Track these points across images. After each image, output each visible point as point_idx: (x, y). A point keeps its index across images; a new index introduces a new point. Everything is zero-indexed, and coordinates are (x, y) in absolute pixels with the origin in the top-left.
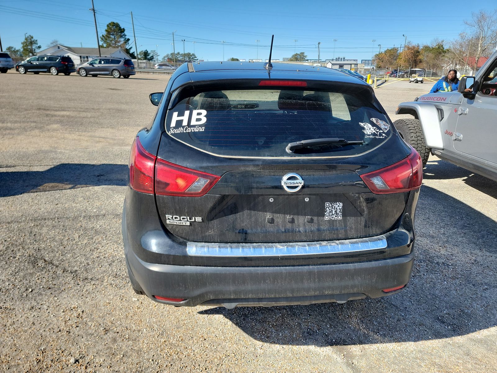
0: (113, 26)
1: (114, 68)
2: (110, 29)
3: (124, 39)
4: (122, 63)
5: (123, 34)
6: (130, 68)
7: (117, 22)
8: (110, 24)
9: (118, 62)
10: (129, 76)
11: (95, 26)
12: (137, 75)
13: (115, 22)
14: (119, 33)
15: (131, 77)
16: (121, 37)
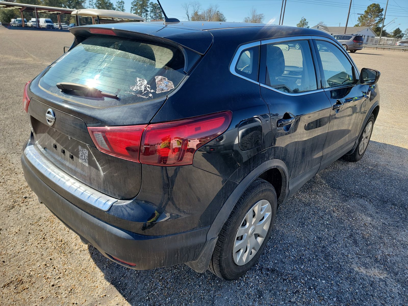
0: (373, 7)
1: (344, 43)
2: (370, 10)
3: (379, 18)
4: (352, 39)
5: (381, 13)
6: (358, 44)
7: (378, 3)
8: (371, 5)
9: (348, 38)
10: (355, 50)
11: (349, 7)
12: (363, 51)
13: (376, 3)
14: (377, 13)
15: (357, 51)
16: (378, 16)
